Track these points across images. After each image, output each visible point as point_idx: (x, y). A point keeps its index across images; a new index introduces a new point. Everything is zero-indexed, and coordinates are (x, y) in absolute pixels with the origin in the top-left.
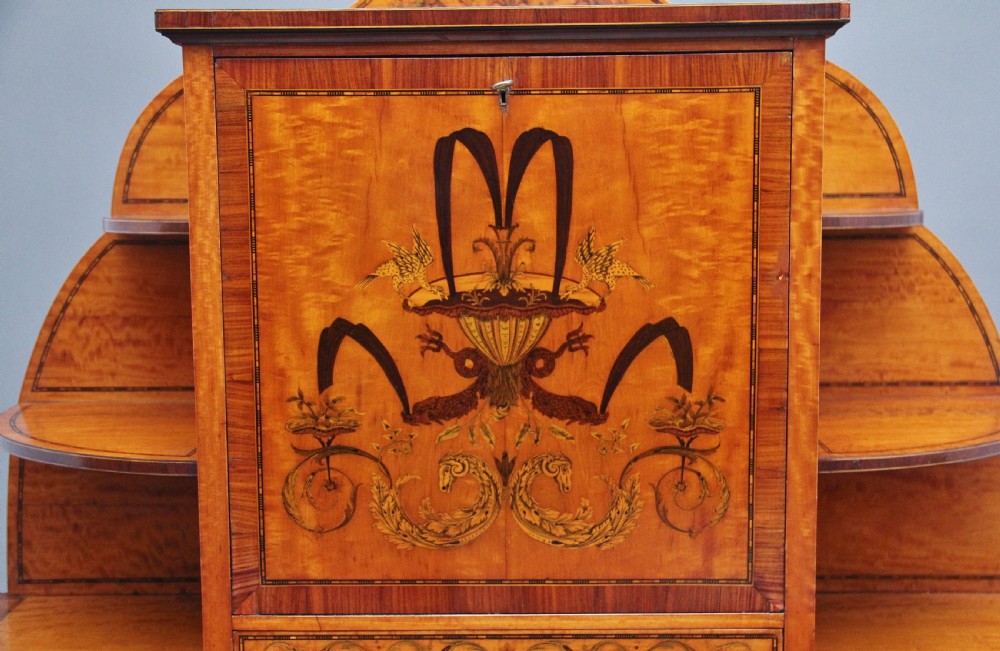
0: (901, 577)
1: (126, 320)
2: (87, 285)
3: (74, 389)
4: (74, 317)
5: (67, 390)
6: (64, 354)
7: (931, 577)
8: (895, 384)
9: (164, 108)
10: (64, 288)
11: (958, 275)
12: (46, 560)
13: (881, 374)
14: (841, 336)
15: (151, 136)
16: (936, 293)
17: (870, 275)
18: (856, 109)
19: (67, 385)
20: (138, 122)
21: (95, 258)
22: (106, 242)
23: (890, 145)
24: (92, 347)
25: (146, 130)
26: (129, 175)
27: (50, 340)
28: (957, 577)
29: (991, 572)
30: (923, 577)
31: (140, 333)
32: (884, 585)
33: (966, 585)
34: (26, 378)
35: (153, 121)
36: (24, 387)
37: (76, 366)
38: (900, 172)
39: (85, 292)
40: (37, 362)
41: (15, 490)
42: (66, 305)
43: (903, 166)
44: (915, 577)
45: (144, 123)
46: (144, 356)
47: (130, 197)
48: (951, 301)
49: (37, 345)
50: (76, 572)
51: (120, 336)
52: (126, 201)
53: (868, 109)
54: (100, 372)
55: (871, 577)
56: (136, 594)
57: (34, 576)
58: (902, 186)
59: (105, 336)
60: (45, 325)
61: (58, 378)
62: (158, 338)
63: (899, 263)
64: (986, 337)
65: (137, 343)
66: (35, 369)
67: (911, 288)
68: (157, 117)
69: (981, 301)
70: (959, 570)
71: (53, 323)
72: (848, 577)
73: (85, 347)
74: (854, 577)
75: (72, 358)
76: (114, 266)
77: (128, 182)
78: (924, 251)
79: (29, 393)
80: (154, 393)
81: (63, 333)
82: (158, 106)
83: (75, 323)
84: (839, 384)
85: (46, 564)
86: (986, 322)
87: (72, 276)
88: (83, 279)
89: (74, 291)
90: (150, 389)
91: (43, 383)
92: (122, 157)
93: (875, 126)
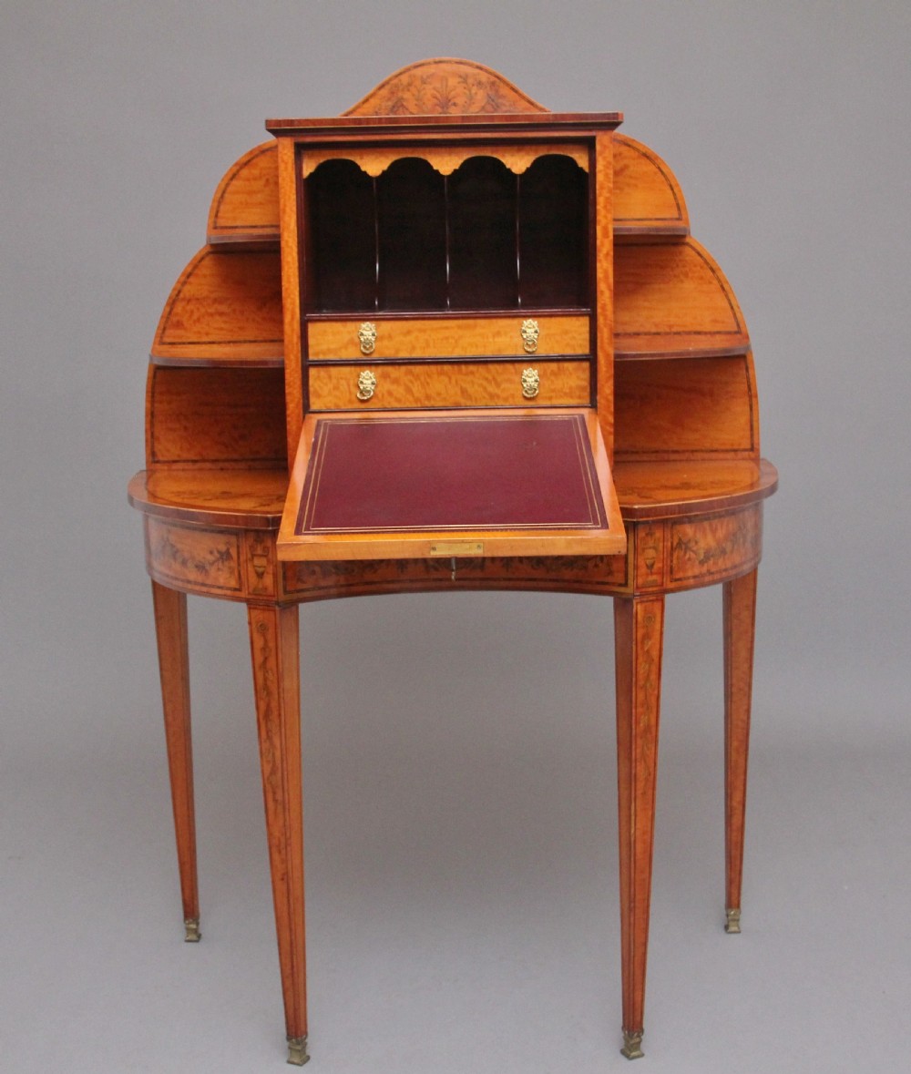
0: (684, 452)
1: (215, 301)
2: (191, 279)
3: (184, 343)
4: (183, 299)
5: (180, 343)
6: (178, 322)
7: (702, 451)
8: (678, 333)
9: (238, 171)
10: (178, 282)
11: (714, 267)
12: (169, 448)
13: (670, 326)
14: (646, 304)
15: (231, 188)
16: (701, 278)
17: (662, 268)
18: (652, 168)
19: (180, 341)
20: (223, 180)
21: (196, 264)
22: (203, 253)
23: (672, 189)
24: (195, 317)
25: (227, 185)
26: (217, 212)
27: (170, 313)
28: (716, 451)
29: (735, 447)
30: (696, 451)
31: (223, 308)
32: (673, 457)
33: (721, 456)
34: (156, 337)
35: (232, 179)
36: (154, 343)
37: (185, 329)
38: (678, 205)
39: (190, 283)
40: (162, 327)
41: (149, 406)
42: (179, 292)
43: (680, 202)
44: (693, 451)
45: (226, 181)
46: (225, 322)
47: (218, 225)
48: (710, 283)
49: (162, 317)
50: (185, 456)
51: (211, 310)
52: (215, 228)
53: (659, 168)
54: (199, 333)
55: (667, 452)
56: (222, 469)
57: (161, 458)
58: (680, 214)
59: (203, 310)
60: (167, 304)
61: (174, 337)
62: (234, 311)
63: (680, 261)
64: (730, 304)
65: (221, 314)
66: (161, 332)
67: (686, 275)
68: (234, 176)
69: (727, 282)
70: (716, 446)
71: (172, 303)
72: (653, 452)
73: (191, 316)
74: (657, 452)
75: (183, 325)
76: (208, 268)
77: (216, 216)
78: (694, 252)
79: (157, 346)
80: (232, 344)
81: (179, 308)
82: (235, 169)
83: (184, 303)
84: (646, 334)
85: (168, 451)
86: (731, 296)
87: (183, 274)
88: (189, 275)
89: (184, 283)
90: (229, 342)
91: (166, 340)
92: (214, 201)
93: (663, 179)
